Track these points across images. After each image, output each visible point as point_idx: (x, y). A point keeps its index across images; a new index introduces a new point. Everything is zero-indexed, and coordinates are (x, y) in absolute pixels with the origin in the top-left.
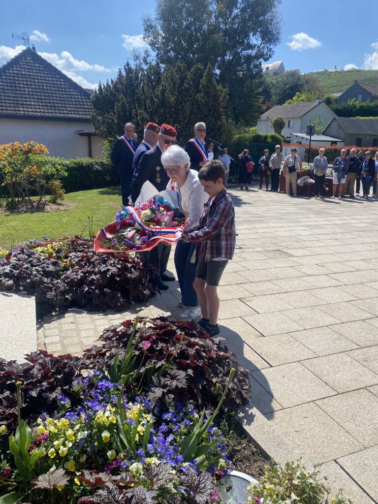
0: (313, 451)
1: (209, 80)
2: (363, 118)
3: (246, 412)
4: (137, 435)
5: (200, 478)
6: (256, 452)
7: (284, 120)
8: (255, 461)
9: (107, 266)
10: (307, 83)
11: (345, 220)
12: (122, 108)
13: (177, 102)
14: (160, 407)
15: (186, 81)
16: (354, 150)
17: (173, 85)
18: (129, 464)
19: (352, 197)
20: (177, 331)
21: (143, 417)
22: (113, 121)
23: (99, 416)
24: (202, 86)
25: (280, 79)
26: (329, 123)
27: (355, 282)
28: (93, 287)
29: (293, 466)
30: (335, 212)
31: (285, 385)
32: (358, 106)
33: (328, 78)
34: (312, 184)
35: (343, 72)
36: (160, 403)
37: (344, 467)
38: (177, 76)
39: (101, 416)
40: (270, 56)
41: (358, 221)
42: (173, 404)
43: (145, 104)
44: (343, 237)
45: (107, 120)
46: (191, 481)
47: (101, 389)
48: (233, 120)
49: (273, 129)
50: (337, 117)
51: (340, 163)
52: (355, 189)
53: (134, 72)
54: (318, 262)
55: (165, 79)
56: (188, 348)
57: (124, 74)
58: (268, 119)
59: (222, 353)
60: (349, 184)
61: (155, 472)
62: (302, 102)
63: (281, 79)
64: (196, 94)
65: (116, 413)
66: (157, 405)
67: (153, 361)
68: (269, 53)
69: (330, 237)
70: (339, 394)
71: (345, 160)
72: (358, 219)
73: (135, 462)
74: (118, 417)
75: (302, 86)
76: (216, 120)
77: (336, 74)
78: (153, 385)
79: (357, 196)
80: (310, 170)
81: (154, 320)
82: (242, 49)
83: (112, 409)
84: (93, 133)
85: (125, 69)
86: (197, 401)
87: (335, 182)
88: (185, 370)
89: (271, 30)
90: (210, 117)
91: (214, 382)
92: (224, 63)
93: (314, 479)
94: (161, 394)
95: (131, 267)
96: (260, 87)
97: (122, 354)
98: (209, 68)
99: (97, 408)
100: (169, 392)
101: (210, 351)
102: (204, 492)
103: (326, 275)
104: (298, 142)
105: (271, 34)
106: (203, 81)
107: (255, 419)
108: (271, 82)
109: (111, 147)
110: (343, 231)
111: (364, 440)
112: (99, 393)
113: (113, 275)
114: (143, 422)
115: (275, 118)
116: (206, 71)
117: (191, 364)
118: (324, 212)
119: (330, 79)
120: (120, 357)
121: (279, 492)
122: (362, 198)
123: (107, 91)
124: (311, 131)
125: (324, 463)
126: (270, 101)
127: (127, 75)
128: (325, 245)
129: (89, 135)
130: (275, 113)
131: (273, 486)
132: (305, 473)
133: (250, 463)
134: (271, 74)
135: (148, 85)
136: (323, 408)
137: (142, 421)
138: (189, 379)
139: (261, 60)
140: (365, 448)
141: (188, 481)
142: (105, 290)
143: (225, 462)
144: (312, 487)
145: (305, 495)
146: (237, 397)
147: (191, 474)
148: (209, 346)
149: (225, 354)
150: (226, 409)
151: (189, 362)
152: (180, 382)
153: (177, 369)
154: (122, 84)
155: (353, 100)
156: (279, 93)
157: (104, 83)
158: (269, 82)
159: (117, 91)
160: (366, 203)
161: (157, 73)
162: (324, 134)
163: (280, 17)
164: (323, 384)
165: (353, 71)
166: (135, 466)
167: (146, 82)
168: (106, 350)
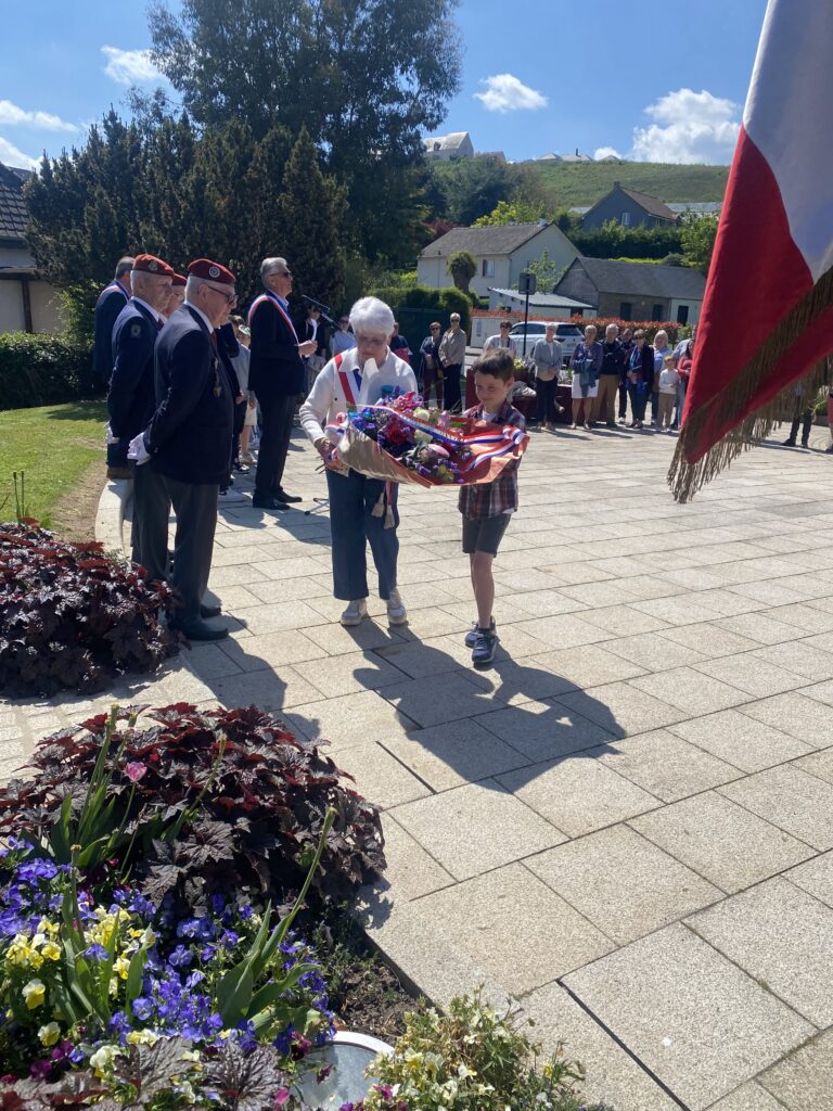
0: (515, 966)
1: (304, 166)
2: (633, 261)
3: (373, 899)
4: (114, 982)
5: (250, 1062)
6: (392, 984)
7: (474, 260)
8: (390, 1004)
9: (54, 589)
10: (521, 182)
11: (594, 473)
12: (101, 217)
13: (232, 211)
14: (173, 908)
15: (251, 164)
16: (613, 329)
17: (222, 172)
18: (88, 1052)
19: (611, 425)
20: (216, 733)
21: (130, 937)
22: (80, 247)
23: (16, 949)
24: (289, 177)
25: (463, 171)
26: (565, 269)
27: (611, 603)
28: (22, 641)
29: (468, 1005)
30: (576, 457)
31: (462, 830)
32: (623, 236)
33: (561, 174)
34: (530, 397)
35: (590, 164)
36: (173, 901)
37: (576, 992)
38: (232, 152)
39: (21, 948)
40: (439, 121)
41: (620, 476)
42: (203, 898)
43: (157, 211)
44: (591, 510)
45: (64, 245)
46: (230, 1070)
47: (26, 882)
48: (362, 254)
49: (452, 278)
50: (581, 257)
51: (585, 355)
52: (617, 409)
53: (127, 136)
54: (537, 563)
55: (203, 155)
56: (240, 771)
57: (105, 138)
58: (440, 256)
59: (319, 775)
60: (605, 400)
61: (147, 1063)
62: (511, 223)
63: (466, 171)
64: (276, 194)
65: (61, 936)
66: (167, 905)
67: (157, 805)
68: (436, 113)
69: (563, 509)
70: (571, 840)
71: (594, 347)
72: (621, 472)
73: (104, 1044)
74: (67, 945)
75: (509, 187)
76: (321, 255)
77: (578, 166)
78: (156, 859)
79: (621, 423)
80: (527, 369)
81: (163, 711)
82: (379, 101)
83: (51, 927)
84: (33, 273)
85: (106, 126)
86: (260, 886)
87: (576, 394)
88: (231, 820)
89: (439, 62)
90: (308, 247)
91: (299, 841)
92: (339, 129)
93: (509, 1028)
94: (175, 880)
95: (115, 590)
96: (420, 186)
97: (80, 797)
98: (304, 137)
99: (13, 930)
100: (193, 872)
101: (291, 773)
102: (257, 1093)
103: (555, 589)
104: (504, 308)
105: (438, 71)
106: (291, 164)
107: (393, 912)
108: (445, 176)
109: (79, 309)
110: (590, 496)
111: (618, 930)
112: (22, 892)
113: (71, 612)
114: (130, 949)
115: (454, 256)
116: (296, 144)
117: (245, 806)
118: (554, 457)
119: (565, 176)
120: (75, 804)
121: (433, 1066)
122: (631, 427)
123: (62, 175)
124: (528, 285)
125: (536, 988)
126: (444, 217)
127: (112, 140)
128: (552, 527)
129: (23, 279)
130: (454, 243)
131: (420, 1054)
132: (489, 1016)
133: (378, 1011)
134: (446, 158)
135: (164, 168)
136: (539, 872)
137: (127, 947)
138: (240, 838)
139: (420, 127)
140: (619, 947)
141: (221, 1074)
142: (51, 645)
143: (320, 1017)
144: (503, 1044)
145: (490, 1064)
146: (352, 868)
147: (230, 1056)
148: (291, 760)
149: (326, 776)
150: (328, 898)
151: (241, 800)
152: (217, 847)
153: (214, 819)
154: (99, 162)
155: (613, 222)
156: (462, 201)
157: (55, 157)
158: (441, 175)
159: (90, 177)
160: (637, 438)
161: (185, 142)
162: (556, 291)
163: (458, 37)
164: (541, 821)
165: (610, 162)
166: (103, 1055)
167: (158, 159)
168: (44, 787)
